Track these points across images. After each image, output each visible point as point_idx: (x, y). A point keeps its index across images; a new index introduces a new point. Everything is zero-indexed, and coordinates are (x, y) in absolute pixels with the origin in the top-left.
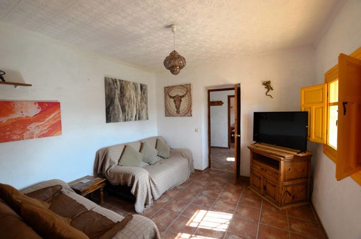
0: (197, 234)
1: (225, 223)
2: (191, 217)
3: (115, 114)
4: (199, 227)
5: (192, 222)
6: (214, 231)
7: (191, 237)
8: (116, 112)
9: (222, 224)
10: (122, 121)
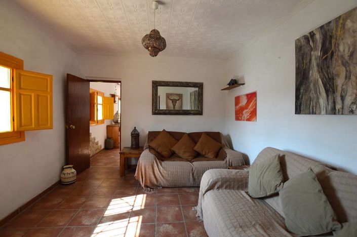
0: (128, 213)
1: (98, 233)
2: (141, 225)
3: (310, 99)
4: (128, 219)
5: (138, 221)
6: (111, 221)
7: (132, 209)
8: (312, 94)
9: (101, 232)
10: (323, 112)
